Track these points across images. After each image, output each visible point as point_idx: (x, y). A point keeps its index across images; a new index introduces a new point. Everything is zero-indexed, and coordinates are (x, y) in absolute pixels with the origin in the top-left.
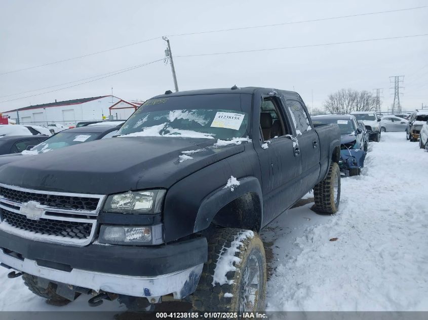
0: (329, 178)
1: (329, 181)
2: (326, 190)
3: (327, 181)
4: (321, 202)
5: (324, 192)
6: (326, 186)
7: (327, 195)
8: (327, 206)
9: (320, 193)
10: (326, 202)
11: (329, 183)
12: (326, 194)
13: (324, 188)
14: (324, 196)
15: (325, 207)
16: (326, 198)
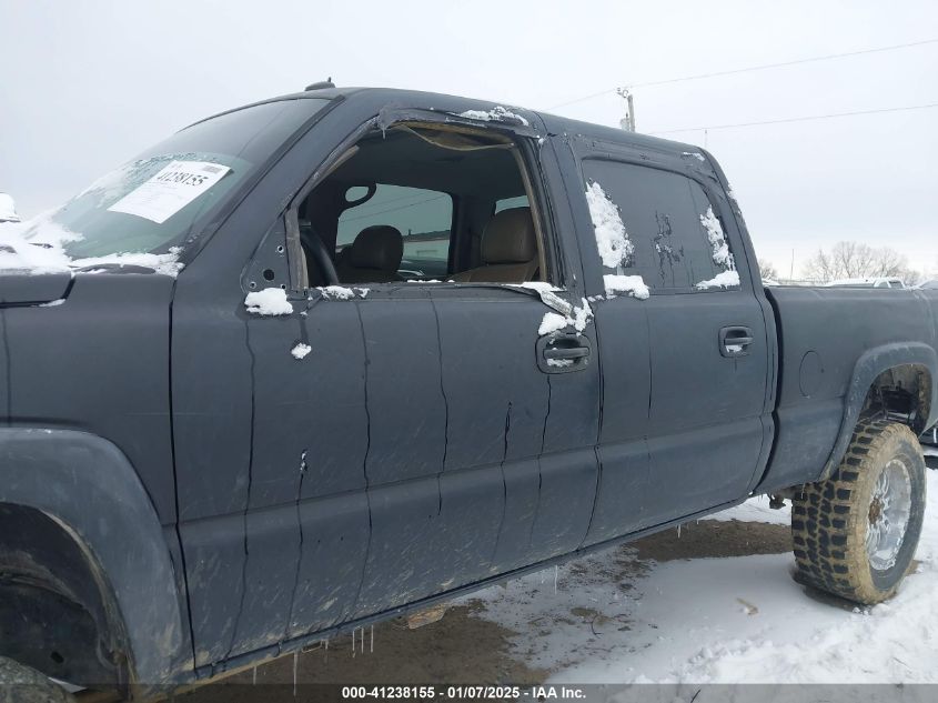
0: (852, 477)
1: (848, 486)
2: (832, 516)
3: (839, 484)
4: (813, 556)
5: (825, 522)
6: (835, 502)
7: (834, 537)
8: (835, 575)
9: (811, 526)
10: (832, 561)
11: (844, 494)
12: (832, 531)
13: (827, 508)
14: (824, 539)
15: (830, 579)
16: (831, 548)
